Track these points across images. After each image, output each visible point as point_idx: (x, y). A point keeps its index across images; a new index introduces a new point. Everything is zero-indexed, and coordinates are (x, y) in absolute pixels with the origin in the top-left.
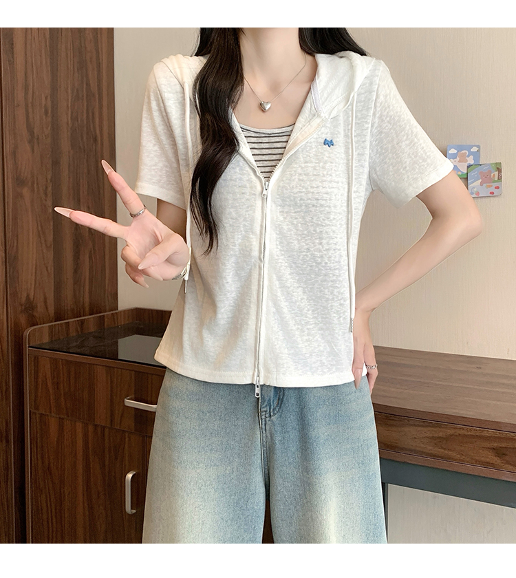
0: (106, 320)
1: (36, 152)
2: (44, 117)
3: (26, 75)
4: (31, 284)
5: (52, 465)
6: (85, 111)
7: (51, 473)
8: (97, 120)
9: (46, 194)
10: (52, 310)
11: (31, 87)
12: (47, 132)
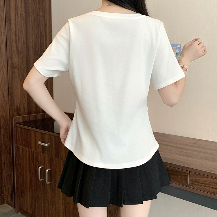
1: (20, 57)
2: (23, 45)
3: (15, 30)
4: (18, 103)
5: (21, 163)
8: (45, 45)
9: (24, 72)
11: (18, 36)
12: (24, 50)
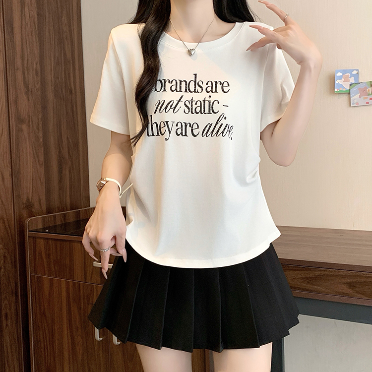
0: (81, 214)
1: (30, 100)
2: (35, 77)
3: (22, 48)
4: (30, 191)
5: (46, 310)
6: (63, 73)
7: (45, 316)
8: (72, 79)
9: (38, 129)
10: (44, 208)
11: (26, 59)
12: (38, 87)
